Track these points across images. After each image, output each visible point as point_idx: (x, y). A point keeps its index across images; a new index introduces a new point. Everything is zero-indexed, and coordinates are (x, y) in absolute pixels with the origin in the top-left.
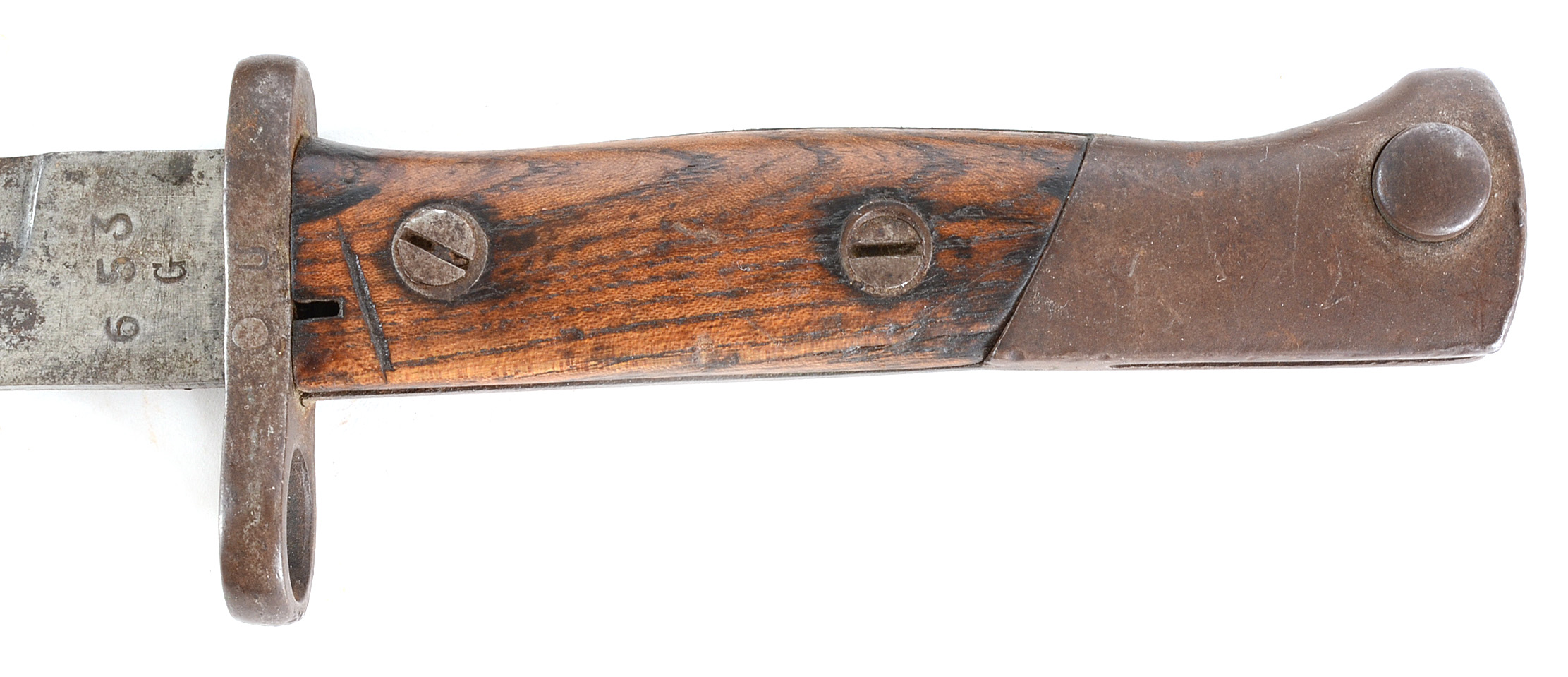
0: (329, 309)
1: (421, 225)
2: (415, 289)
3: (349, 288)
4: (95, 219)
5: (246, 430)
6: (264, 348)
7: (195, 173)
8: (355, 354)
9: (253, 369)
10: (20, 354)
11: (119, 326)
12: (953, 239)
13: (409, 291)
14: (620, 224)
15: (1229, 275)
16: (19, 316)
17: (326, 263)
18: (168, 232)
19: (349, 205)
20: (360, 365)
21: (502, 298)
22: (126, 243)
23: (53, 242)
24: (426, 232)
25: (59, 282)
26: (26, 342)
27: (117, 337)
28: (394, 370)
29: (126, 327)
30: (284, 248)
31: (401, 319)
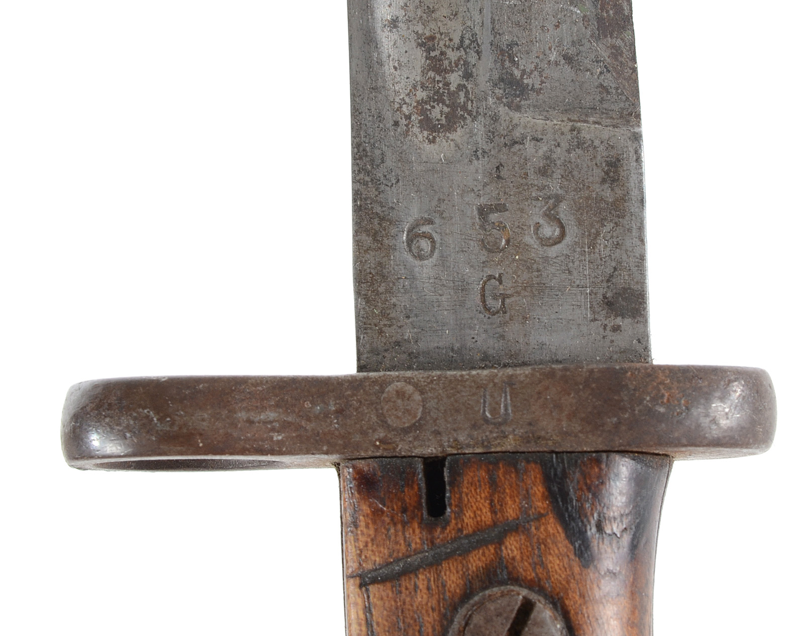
1: (541, 624)
2: (459, 618)
3: (460, 530)
4: (558, 199)
5: (277, 405)
6: (384, 423)
7: (619, 321)
8: (379, 538)
9: (357, 409)
11: (426, 236)
13: (455, 608)
16: (437, 112)
17: (492, 501)
18: (543, 291)
20: (366, 546)
22: (529, 239)
23: (528, 149)
25: (478, 159)
26: (403, 122)
27: (413, 234)
28: (361, 586)
29: (425, 245)
30: (509, 445)
31: (421, 598)
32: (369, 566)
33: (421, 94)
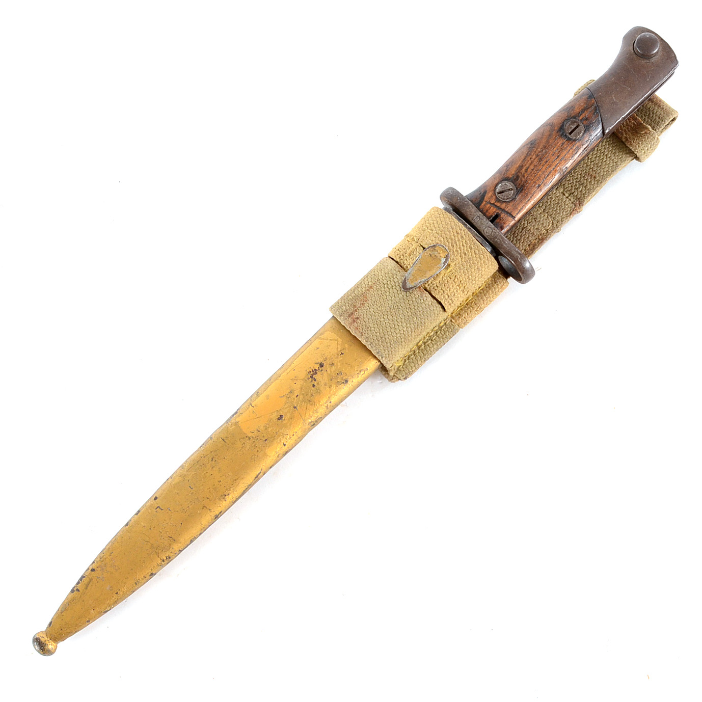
0: (497, 216)
1: (499, 190)
2: (508, 200)
3: (497, 210)
6: (492, 231)
8: (507, 220)
9: (494, 236)
12: (583, 119)
13: (507, 202)
14: (530, 161)
15: (630, 87)
17: (489, 209)
19: (484, 197)
20: (509, 221)
21: (522, 190)
24: (501, 190)
28: (515, 218)
30: (480, 213)
31: (509, 208)
32: (512, 219)
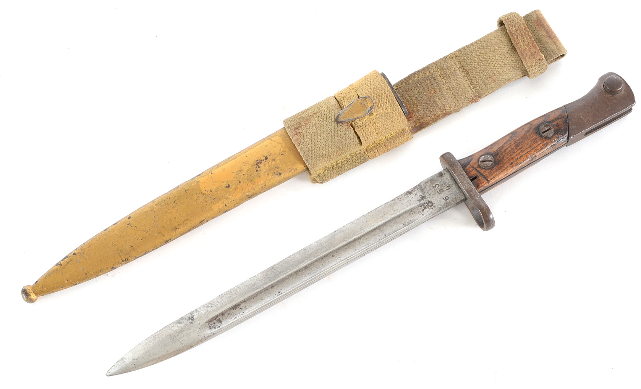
0: (476, 178)
1: (482, 159)
2: (486, 168)
3: (477, 173)
4: (433, 186)
6: (470, 187)
7: (443, 174)
9: (470, 190)
10: (434, 209)
11: (445, 198)
12: (555, 125)
13: (486, 169)
14: (509, 145)
15: (595, 111)
17: (472, 172)
18: (444, 183)
19: (470, 163)
21: (499, 163)
22: (439, 187)
23: (429, 193)
24: (483, 160)
25: (433, 197)
26: (434, 207)
27: (446, 200)
29: (447, 198)
30: (464, 173)
31: (486, 173)
32: (487, 182)
33: (429, 207)
